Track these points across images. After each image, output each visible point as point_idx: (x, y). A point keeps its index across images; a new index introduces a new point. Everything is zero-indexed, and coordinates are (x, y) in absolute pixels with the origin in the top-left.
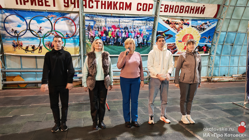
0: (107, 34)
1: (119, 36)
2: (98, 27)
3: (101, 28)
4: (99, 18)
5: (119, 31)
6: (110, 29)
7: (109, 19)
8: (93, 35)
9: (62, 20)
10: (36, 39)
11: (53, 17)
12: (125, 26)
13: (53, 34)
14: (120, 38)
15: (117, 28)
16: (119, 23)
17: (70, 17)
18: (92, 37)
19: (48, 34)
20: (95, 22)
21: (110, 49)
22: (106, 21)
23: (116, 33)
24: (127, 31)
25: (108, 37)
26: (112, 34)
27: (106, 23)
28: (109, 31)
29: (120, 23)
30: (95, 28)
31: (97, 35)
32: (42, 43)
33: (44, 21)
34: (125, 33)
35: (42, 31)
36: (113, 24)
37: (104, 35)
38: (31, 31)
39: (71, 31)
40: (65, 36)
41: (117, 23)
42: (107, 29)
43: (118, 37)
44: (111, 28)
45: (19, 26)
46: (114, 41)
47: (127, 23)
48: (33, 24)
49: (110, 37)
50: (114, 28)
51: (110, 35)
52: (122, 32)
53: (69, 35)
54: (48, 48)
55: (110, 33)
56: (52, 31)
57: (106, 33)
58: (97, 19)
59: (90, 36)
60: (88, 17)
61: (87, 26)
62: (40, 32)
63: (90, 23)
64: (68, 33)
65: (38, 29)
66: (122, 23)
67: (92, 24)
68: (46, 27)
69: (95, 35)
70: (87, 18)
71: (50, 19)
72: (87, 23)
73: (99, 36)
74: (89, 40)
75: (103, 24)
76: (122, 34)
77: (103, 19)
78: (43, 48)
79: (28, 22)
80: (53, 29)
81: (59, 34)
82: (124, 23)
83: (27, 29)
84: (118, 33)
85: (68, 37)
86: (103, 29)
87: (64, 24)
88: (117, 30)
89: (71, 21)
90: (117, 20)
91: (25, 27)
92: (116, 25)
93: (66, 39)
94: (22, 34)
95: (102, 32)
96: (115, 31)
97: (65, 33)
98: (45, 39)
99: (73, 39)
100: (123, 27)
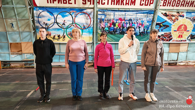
0: (115, 25)
1: (125, 26)
2: (108, 20)
3: (110, 21)
4: (109, 13)
5: (124, 23)
6: (117, 21)
7: (117, 13)
8: (104, 27)
9: (81, 15)
10: (61, 29)
12: (130, 18)
14: (125, 28)
15: (123, 20)
16: (124, 16)
17: (87, 12)
18: (102, 28)
20: (105, 15)
21: (117, 37)
22: (114, 15)
23: (122, 24)
24: (131, 22)
25: (115, 27)
26: (119, 25)
27: (114, 16)
28: (116, 22)
29: (126, 16)
30: (105, 20)
31: (107, 26)
32: (65, 33)
33: (67, 16)
34: (129, 24)
36: (120, 17)
37: (112, 26)
38: (57, 23)
39: (87, 24)
40: (83, 27)
42: (115, 21)
43: (123, 27)
44: (118, 20)
45: (49, 20)
46: (120, 31)
47: (131, 16)
48: (59, 18)
49: (117, 27)
50: (120, 20)
51: (117, 26)
52: (127, 23)
54: (70, 37)
55: (117, 24)
56: (73, 23)
57: (114, 24)
58: (107, 13)
59: (101, 27)
60: (101, 11)
61: (99, 19)
62: (64, 24)
63: (101, 17)
64: (85, 25)
65: (63, 22)
66: (127, 16)
68: (69, 21)
69: (105, 26)
70: (99, 13)
71: (71, 14)
72: (99, 17)
73: (108, 27)
74: (100, 30)
75: (112, 17)
76: (127, 25)
77: (112, 13)
78: (66, 36)
79: (55, 17)
81: (78, 26)
82: (129, 16)
83: (55, 22)
84: (124, 24)
85: (85, 28)
86: (111, 21)
87: (82, 18)
88: (123, 22)
89: (87, 15)
90: (124, 13)
91: (53, 20)
92: (122, 17)
93: (83, 30)
94: (51, 26)
95: (110, 24)
96: (121, 23)
97: (83, 25)
98: (68, 30)
99: (89, 29)
100: (128, 19)
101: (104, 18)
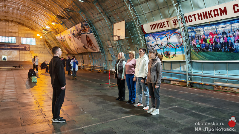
0: (206, 42)
1: (217, 42)
2: (198, 37)
3: (200, 37)
4: (198, 29)
5: (217, 37)
6: (208, 37)
7: (206, 28)
8: (195, 44)
9: (173, 35)
10: (160, 50)
11: (168, 34)
12: (223, 31)
13: (168, 46)
17: (178, 32)
18: (194, 45)
19: (166, 46)
20: (195, 32)
22: (204, 30)
23: (214, 39)
24: (225, 36)
25: (207, 44)
26: (210, 41)
27: (204, 31)
28: (207, 38)
29: (217, 30)
30: (196, 37)
31: (198, 43)
32: (163, 52)
33: (163, 38)
34: (223, 39)
35: (163, 45)
37: (204, 43)
38: (158, 45)
39: (179, 42)
40: (176, 46)
41: (214, 29)
43: (216, 43)
44: (209, 35)
45: (153, 43)
48: (159, 40)
49: (209, 44)
51: (208, 42)
52: (220, 38)
53: (178, 46)
55: (208, 40)
56: (168, 44)
57: (205, 40)
58: (196, 29)
60: (190, 29)
62: (162, 45)
63: (192, 34)
65: (161, 44)
66: (219, 29)
67: (193, 34)
68: (165, 42)
69: (196, 43)
71: (166, 35)
73: (199, 44)
74: (192, 48)
75: (202, 33)
77: (201, 29)
78: (163, 55)
79: (156, 40)
80: (168, 42)
81: (171, 45)
83: (156, 44)
84: (216, 40)
85: (177, 47)
86: (202, 37)
87: (175, 38)
88: (215, 37)
89: (179, 35)
90: (214, 27)
91: (155, 43)
94: (154, 47)
97: (176, 44)
98: (164, 50)
99: (181, 48)
100: (221, 32)
101: (194, 35)
